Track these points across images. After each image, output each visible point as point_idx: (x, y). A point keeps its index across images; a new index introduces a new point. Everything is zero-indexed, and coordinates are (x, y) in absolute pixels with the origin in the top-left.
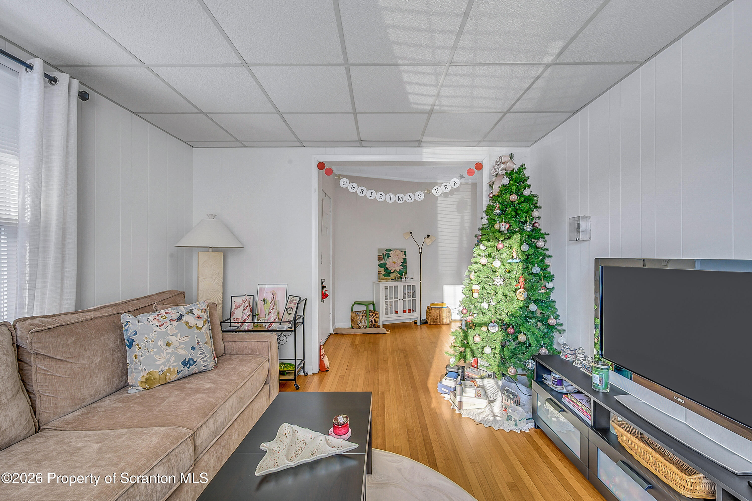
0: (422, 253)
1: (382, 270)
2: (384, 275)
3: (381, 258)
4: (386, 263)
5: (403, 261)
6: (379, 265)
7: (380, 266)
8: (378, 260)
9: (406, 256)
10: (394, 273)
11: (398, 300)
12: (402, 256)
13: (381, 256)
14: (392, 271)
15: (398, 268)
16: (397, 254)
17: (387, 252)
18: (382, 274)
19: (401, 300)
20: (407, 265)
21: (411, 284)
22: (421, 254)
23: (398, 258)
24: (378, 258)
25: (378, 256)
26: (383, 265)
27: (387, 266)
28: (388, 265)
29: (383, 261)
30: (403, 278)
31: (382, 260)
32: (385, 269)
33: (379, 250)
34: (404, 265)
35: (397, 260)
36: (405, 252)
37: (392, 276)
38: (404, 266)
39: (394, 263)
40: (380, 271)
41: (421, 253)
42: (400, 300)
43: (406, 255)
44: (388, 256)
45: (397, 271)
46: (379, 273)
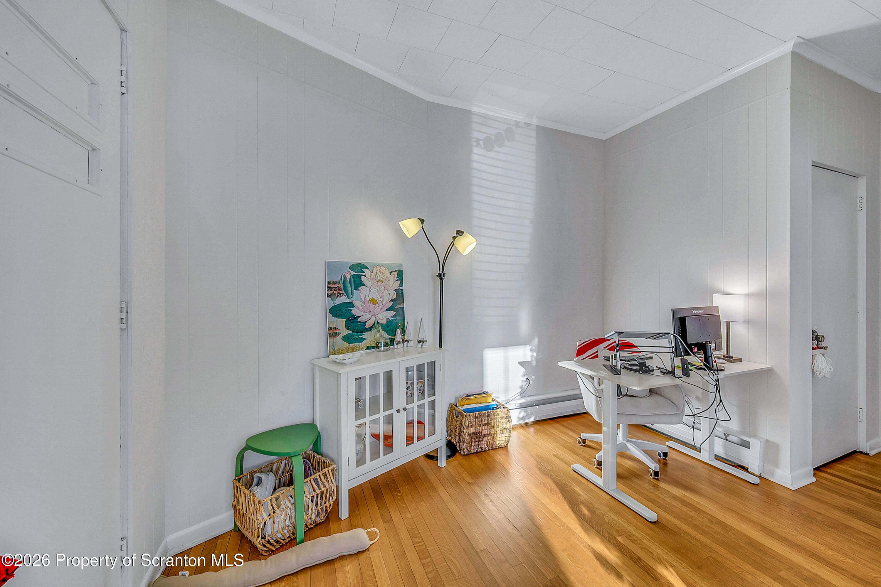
0: (444, 275)
1: (341, 323)
2: (347, 339)
3: (338, 289)
4: (351, 305)
5: (395, 297)
6: (330, 311)
7: (336, 311)
8: (330, 296)
9: (401, 284)
10: (374, 331)
11: (393, 411)
12: (392, 282)
13: (337, 282)
14: (367, 326)
15: (384, 317)
16: (380, 278)
17: (353, 273)
18: (341, 336)
19: (402, 411)
20: (406, 305)
21: (425, 360)
22: (441, 279)
23: (382, 289)
24: (329, 289)
25: (329, 283)
26: (344, 310)
27: (355, 312)
28: (358, 308)
29: (344, 299)
30: (399, 342)
31: (340, 295)
32: (348, 320)
33: (331, 266)
34: (398, 306)
35: (382, 297)
36: (400, 273)
37: (369, 338)
38: (396, 310)
39: (373, 301)
40: (335, 328)
41: (441, 276)
42: (398, 411)
43: (401, 280)
44: (358, 284)
45: (382, 325)
46: (333, 333)
